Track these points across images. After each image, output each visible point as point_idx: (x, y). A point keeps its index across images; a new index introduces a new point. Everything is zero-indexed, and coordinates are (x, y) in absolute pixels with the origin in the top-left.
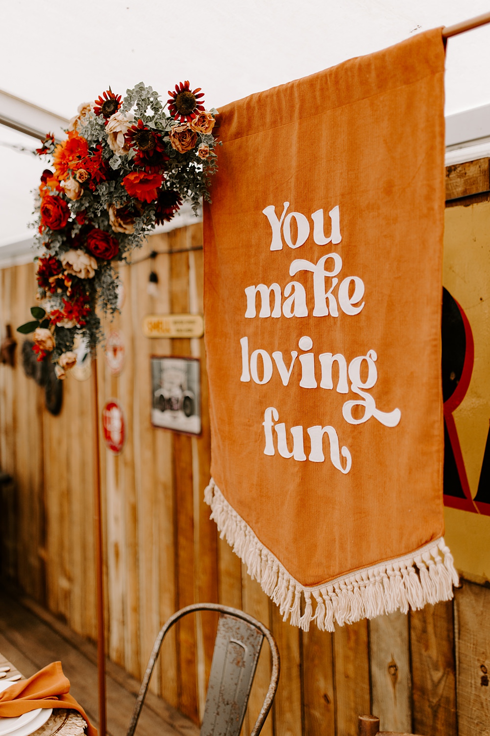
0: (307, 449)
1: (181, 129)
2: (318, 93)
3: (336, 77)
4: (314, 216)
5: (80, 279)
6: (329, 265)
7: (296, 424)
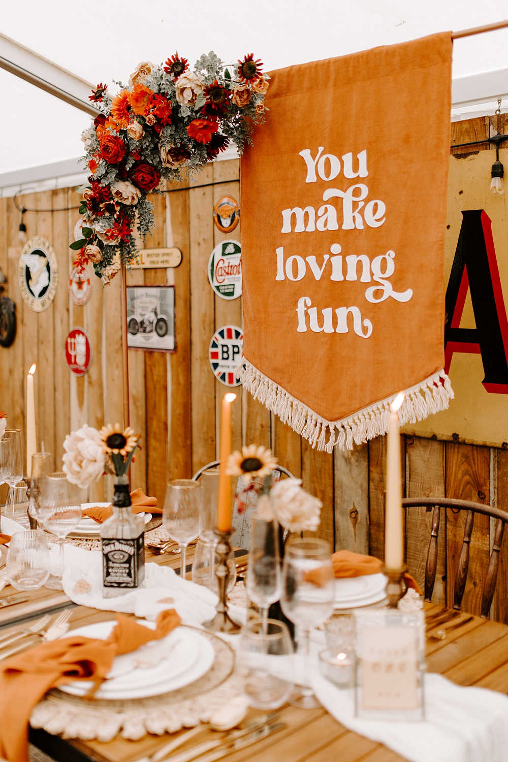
0: (335, 324)
1: (242, 89)
2: (351, 69)
3: (367, 58)
4: (344, 157)
5: (126, 206)
6: (357, 193)
7: (326, 306)
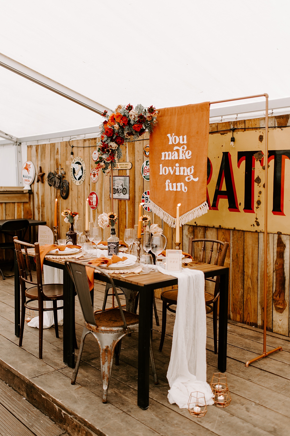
0: (177, 188)
1: (149, 116)
2: (182, 110)
3: (187, 107)
4: (180, 137)
5: (113, 150)
6: (183, 148)
7: (174, 183)
